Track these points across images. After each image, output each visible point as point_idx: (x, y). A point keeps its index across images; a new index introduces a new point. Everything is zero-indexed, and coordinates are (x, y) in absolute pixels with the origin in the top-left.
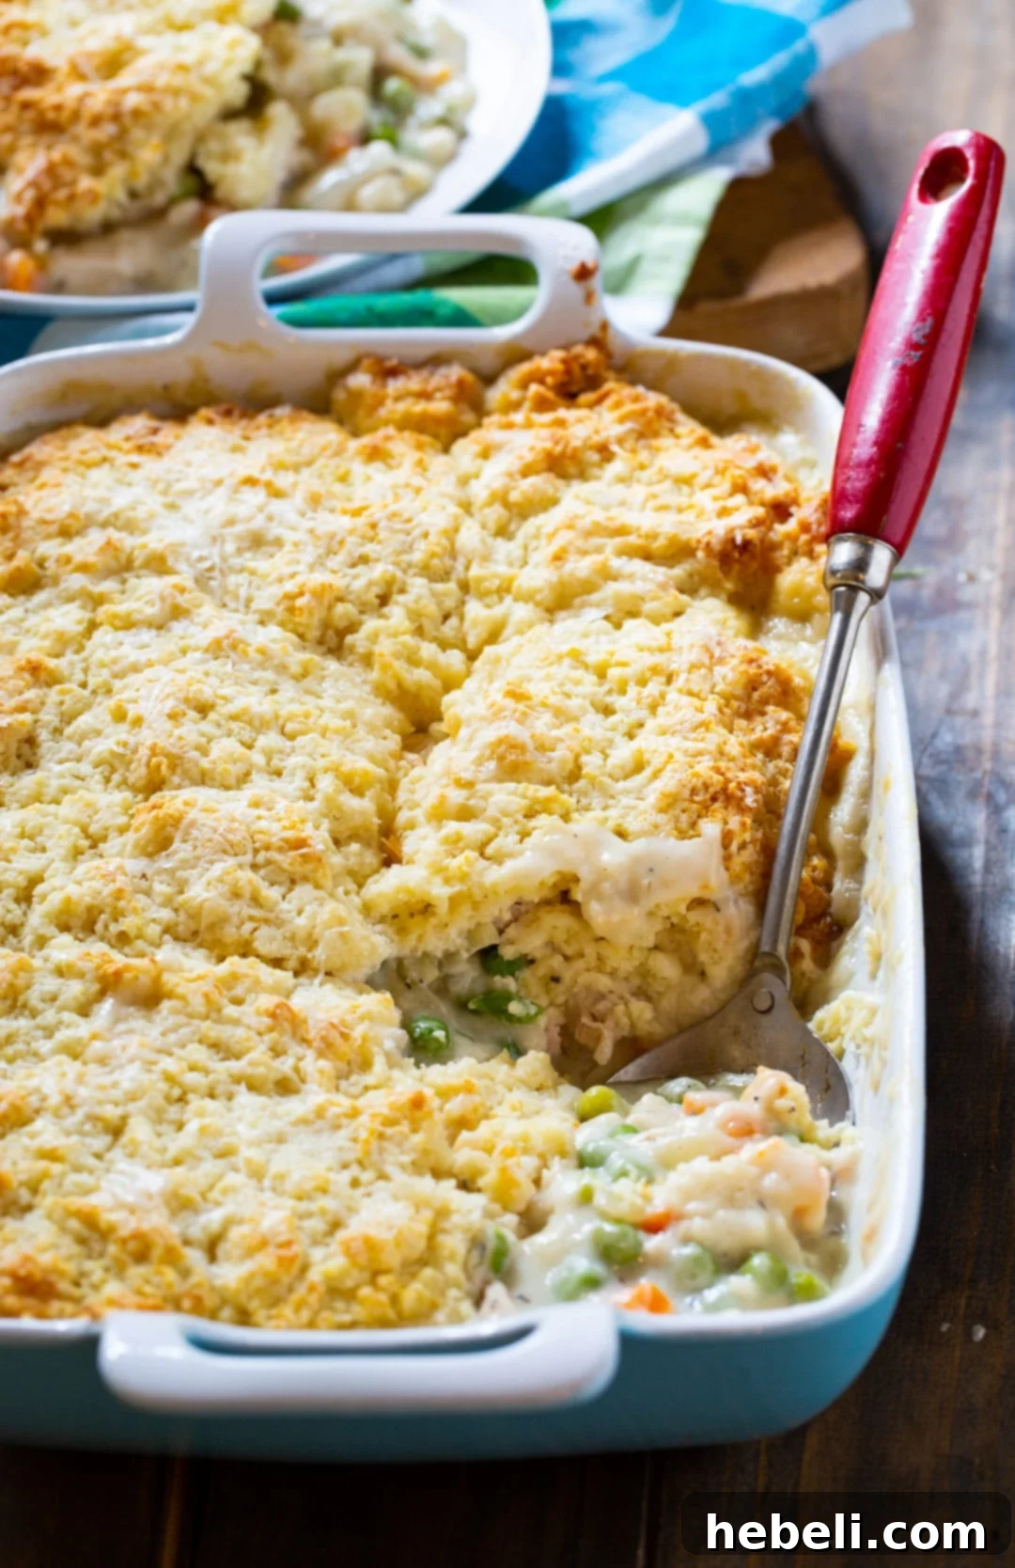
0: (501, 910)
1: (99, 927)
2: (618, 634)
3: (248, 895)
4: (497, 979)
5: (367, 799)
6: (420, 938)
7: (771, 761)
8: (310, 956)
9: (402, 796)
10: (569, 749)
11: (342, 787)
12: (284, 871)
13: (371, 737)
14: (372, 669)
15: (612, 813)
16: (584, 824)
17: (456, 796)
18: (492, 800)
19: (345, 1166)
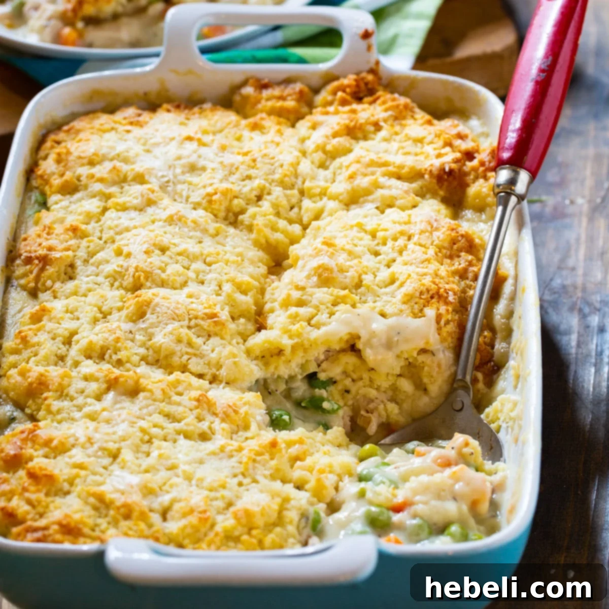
0: (319, 354)
1: (107, 357)
2: (382, 216)
3: (185, 341)
4: (317, 390)
5: (249, 297)
6: (276, 368)
7: (462, 281)
8: (217, 373)
9: (267, 296)
10: (355, 271)
11: (235, 289)
12: (205, 330)
13: (252, 267)
14: (252, 233)
15: (379, 304)
16: (363, 309)
17: (296, 295)
18: (314, 296)
19: (235, 476)
